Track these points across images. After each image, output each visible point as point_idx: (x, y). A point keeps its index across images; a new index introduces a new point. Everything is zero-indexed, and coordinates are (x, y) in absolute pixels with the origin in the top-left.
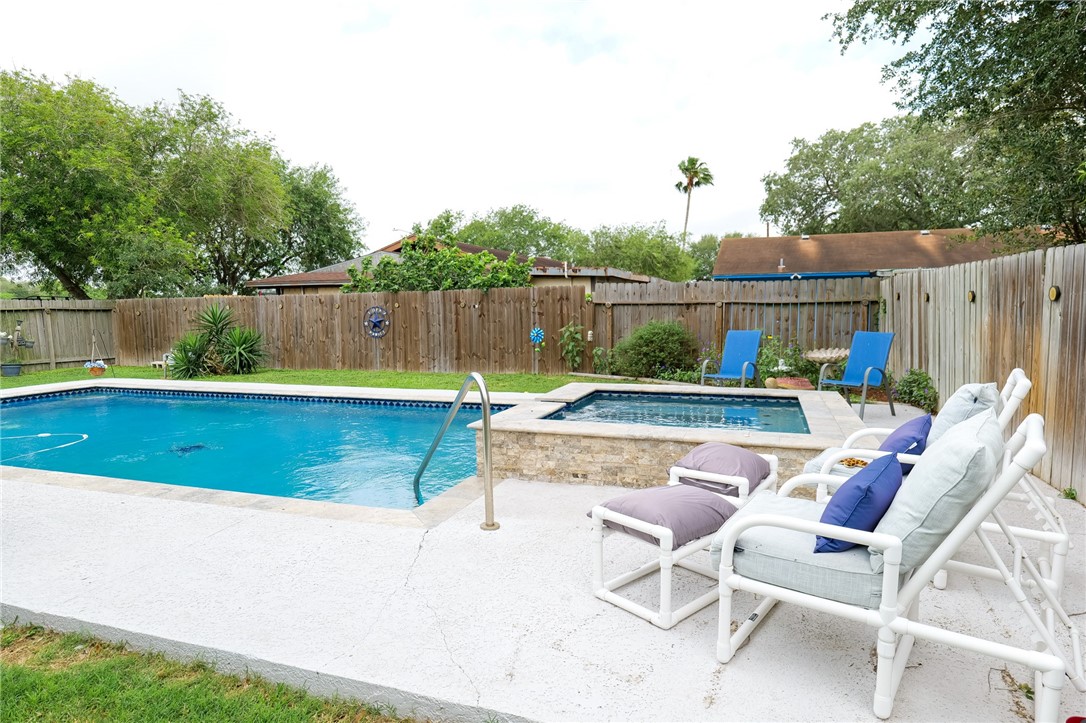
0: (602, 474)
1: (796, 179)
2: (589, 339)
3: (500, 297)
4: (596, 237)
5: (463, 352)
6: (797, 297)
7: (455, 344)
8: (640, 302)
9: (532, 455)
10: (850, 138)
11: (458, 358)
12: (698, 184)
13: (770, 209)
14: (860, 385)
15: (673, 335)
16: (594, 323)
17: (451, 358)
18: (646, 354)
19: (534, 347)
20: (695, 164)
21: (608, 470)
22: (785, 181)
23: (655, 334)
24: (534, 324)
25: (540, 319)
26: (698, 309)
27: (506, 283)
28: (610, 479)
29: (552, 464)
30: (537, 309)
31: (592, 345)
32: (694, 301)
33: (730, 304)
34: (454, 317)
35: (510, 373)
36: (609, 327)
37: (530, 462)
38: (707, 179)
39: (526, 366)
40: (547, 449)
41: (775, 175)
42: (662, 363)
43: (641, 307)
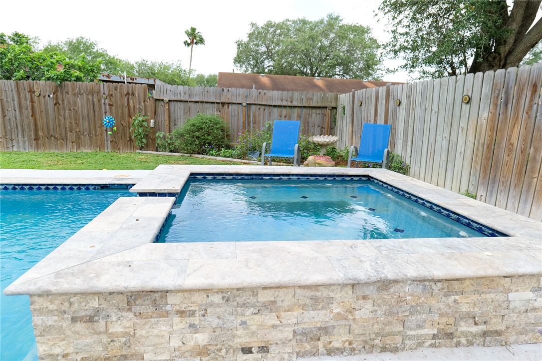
0: (294, 343)
1: (252, 46)
2: (151, 126)
3: (73, 89)
4: (139, 66)
5: (40, 134)
6: (291, 102)
7: (33, 127)
8: (190, 100)
9: (162, 327)
10: (279, 26)
11: (36, 139)
12: (196, 43)
13: (238, 60)
14: (381, 162)
15: (216, 124)
16: (155, 113)
17: (30, 140)
18: (198, 137)
19: (106, 131)
20: (194, 31)
21: (304, 334)
22: (247, 45)
23: (204, 123)
24: (106, 113)
25: (110, 109)
26: (230, 107)
27: (78, 79)
28: (308, 347)
29: (201, 338)
30: (107, 101)
31: (155, 130)
32: (227, 101)
33: (250, 104)
34: (29, 104)
35: (86, 151)
36: (167, 117)
37: (156, 341)
38: (201, 41)
39: (101, 146)
40: (192, 314)
41: (242, 41)
42: (210, 144)
43: (190, 104)
